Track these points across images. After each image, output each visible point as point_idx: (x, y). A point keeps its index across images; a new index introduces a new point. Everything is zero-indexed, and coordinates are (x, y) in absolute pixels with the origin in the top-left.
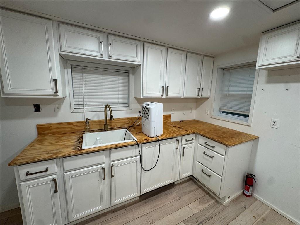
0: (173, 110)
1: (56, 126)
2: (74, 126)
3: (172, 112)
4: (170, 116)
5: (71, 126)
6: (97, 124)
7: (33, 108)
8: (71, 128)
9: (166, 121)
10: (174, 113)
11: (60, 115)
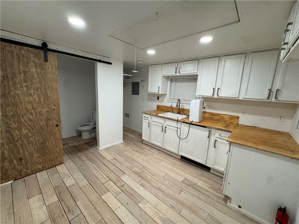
0: (243, 112)
1: (162, 107)
2: (168, 108)
3: (241, 114)
4: (238, 118)
5: (166, 108)
6: (177, 110)
7: (157, 98)
8: (166, 109)
9: (232, 121)
10: (244, 115)
11: (164, 102)
